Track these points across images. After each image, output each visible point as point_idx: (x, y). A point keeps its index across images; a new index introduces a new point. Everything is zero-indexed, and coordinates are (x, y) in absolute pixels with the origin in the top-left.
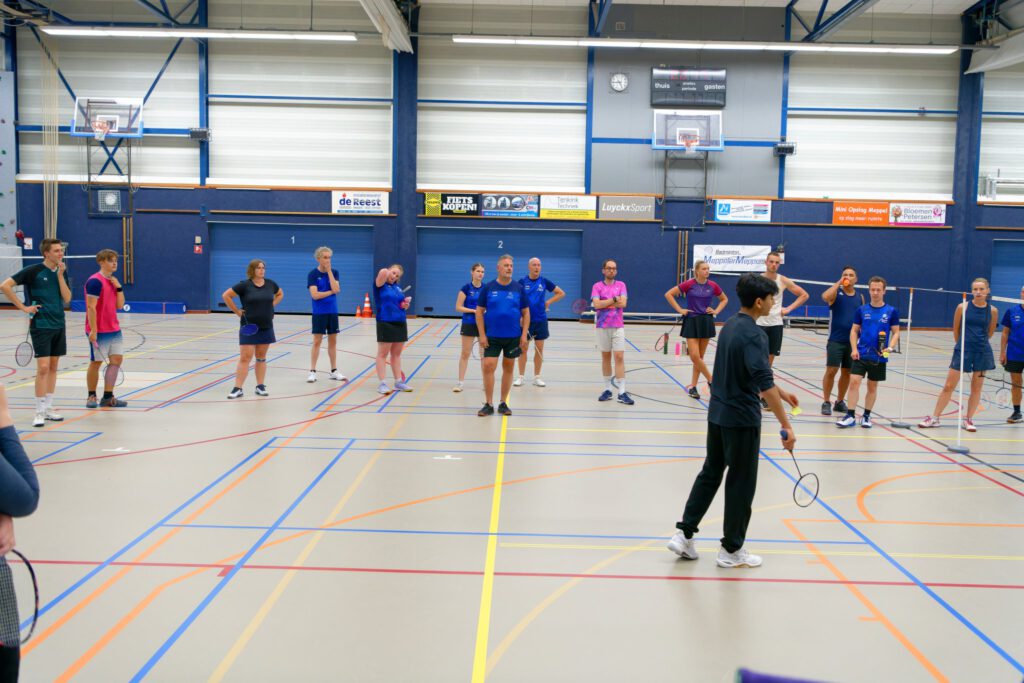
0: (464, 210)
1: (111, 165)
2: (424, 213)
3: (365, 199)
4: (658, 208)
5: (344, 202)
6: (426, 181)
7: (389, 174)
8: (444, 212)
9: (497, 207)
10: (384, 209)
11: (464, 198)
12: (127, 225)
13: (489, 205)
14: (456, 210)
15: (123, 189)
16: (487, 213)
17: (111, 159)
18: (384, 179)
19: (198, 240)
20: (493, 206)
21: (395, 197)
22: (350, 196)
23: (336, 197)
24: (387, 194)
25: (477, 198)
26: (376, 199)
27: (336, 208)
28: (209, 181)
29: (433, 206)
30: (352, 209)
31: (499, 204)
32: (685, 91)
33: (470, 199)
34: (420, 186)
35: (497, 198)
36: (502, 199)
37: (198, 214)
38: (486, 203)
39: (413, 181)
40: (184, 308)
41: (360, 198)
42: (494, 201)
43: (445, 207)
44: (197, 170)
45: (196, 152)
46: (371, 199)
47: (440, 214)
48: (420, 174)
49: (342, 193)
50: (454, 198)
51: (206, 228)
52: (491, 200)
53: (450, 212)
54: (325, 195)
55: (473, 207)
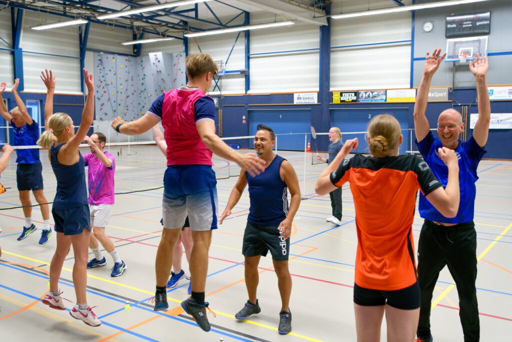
0: (350, 100)
1: (217, 87)
2: (332, 102)
3: (307, 97)
4: (450, 95)
5: (299, 98)
6: (334, 86)
7: (318, 84)
8: (341, 101)
9: (366, 98)
10: (315, 101)
11: (350, 94)
12: (220, 111)
13: (362, 97)
14: (347, 100)
15: (219, 97)
16: (361, 101)
17: (217, 85)
18: (316, 87)
19: (244, 117)
20: (364, 97)
21: (320, 95)
22: (301, 95)
23: (296, 96)
24: (316, 94)
25: (356, 93)
26: (312, 96)
27: (296, 102)
28: (249, 92)
29: (336, 99)
30: (302, 102)
31: (367, 96)
32: (465, 27)
33: (353, 94)
34: (331, 89)
35: (366, 93)
36: (368, 93)
37: (244, 106)
38: (360, 96)
39: (328, 87)
40: (238, 147)
41: (305, 96)
42: (364, 94)
43: (342, 99)
44: (244, 87)
45: (244, 79)
46: (310, 96)
47: (339, 102)
48: (331, 83)
49: (298, 94)
50: (345, 94)
51: (247, 112)
52: (363, 94)
53: (344, 101)
54: (291, 96)
55: (355, 98)
